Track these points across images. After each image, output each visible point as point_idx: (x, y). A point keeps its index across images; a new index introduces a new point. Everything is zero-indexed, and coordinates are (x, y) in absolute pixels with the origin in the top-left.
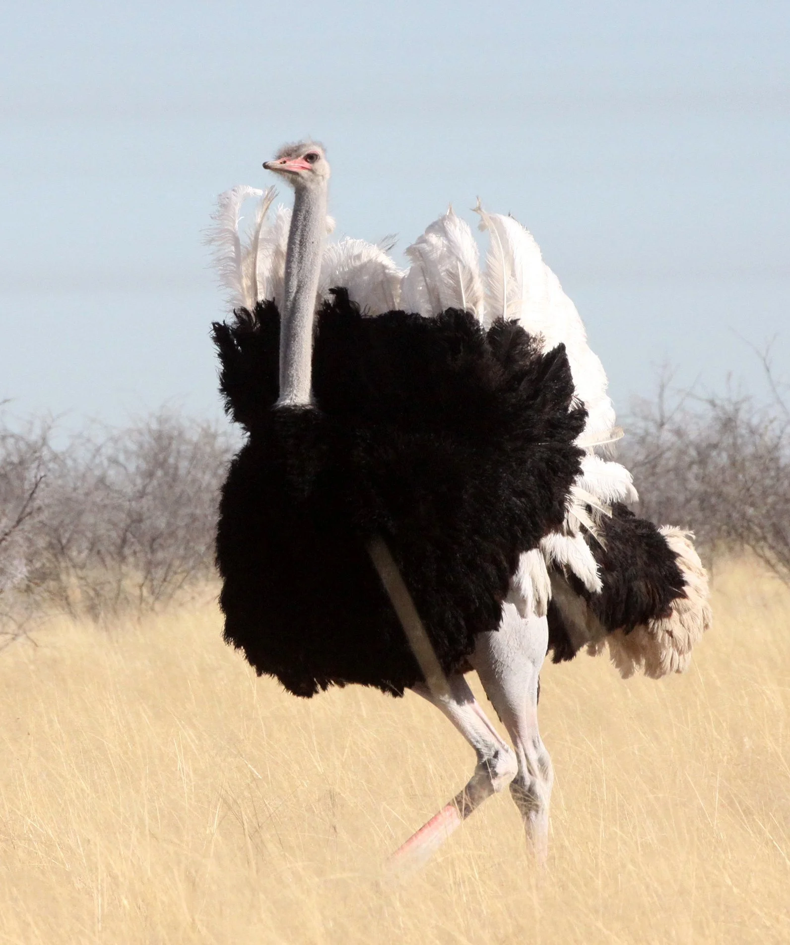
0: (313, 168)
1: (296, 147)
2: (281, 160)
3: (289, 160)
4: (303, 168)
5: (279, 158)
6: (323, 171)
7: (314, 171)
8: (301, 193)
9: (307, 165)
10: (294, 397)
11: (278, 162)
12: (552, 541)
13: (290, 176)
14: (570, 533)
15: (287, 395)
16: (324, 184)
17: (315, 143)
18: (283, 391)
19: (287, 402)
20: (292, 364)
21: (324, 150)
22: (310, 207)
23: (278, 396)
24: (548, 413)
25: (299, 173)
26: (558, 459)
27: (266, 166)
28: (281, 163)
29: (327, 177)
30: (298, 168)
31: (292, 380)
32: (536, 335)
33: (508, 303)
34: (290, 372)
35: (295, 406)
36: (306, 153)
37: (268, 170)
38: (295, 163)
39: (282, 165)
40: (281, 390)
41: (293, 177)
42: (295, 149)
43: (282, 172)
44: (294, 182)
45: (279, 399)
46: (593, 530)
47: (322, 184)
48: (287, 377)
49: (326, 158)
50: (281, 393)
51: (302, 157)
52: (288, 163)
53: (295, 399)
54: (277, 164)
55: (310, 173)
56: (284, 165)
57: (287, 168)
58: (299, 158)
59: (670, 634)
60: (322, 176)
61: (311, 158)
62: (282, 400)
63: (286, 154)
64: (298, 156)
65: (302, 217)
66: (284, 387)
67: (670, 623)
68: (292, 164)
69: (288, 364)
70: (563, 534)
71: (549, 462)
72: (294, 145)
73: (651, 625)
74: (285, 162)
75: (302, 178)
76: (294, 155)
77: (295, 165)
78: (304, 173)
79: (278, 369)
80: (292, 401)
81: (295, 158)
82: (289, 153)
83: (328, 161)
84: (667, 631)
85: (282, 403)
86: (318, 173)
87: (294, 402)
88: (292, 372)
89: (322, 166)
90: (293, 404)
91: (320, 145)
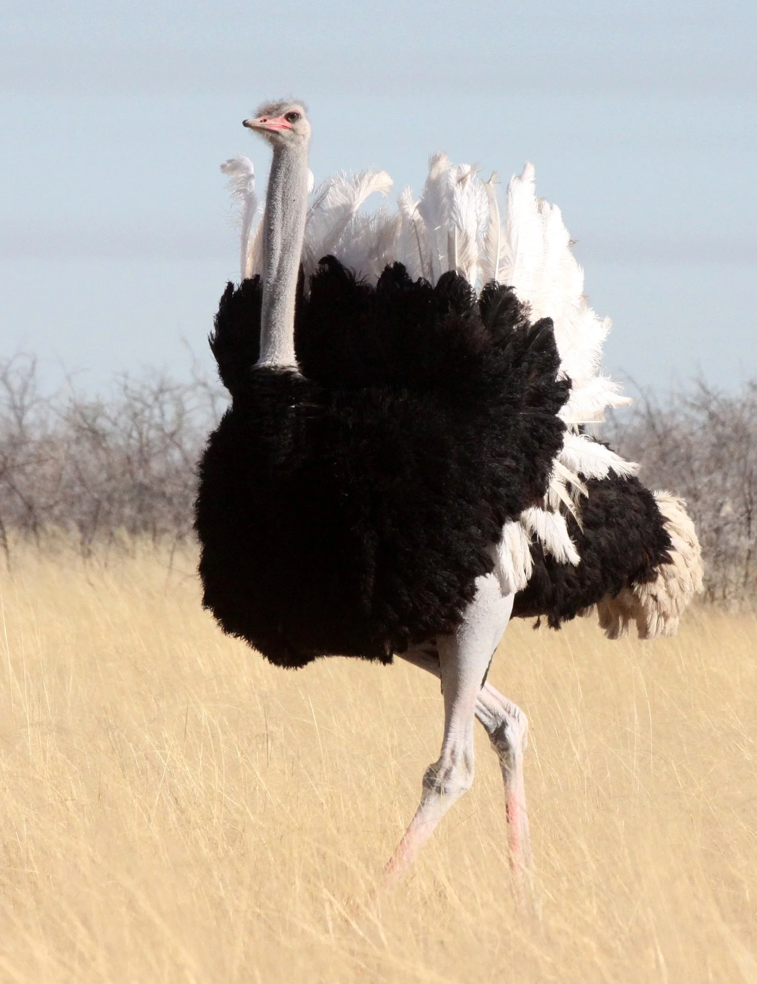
0: (294, 128)
1: (277, 105)
2: (262, 118)
3: (270, 118)
4: (285, 127)
5: (259, 116)
6: (304, 130)
7: (296, 130)
8: (279, 151)
9: (287, 124)
10: (275, 359)
11: (259, 120)
12: (533, 515)
13: (270, 134)
14: (550, 509)
15: (268, 356)
16: (305, 143)
17: (297, 102)
18: (264, 351)
19: (268, 363)
20: (275, 323)
21: (306, 110)
22: (290, 165)
23: (258, 357)
24: (533, 382)
25: (280, 132)
26: (543, 429)
27: (246, 124)
28: (261, 121)
29: (308, 136)
30: (279, 127)
31: (274, 341)
32: (524, 302)
33: (501, 269)
34: (273, 333)
35: (276, 367)
36: (288, 112)
37: (248, 128)
38: (276, 121)
39: (263, 123)
40: (261, 351)
41: (272, 136)
42: (276, 107)
43: (262, 131)
44: (272, 140)
45: (259, 360)
46: (572, 508)
47: (303, 143)
48: (268, 338)
49: (307, 118)
50: (261, 354)
51: (283, 115)
52: (269, 122)
53: (276, 361)
54: (257, 122)
55: (291, 132)
56: (264, 123)
57: (267, 127)
58: (280, 117)
59: (655, 598)
60: (303, 136)
61: (292, 117)
62: (261, 362)
63: (266, 113)
64: (279, 115)
65: (283, 175)
66: (264, 347)
67: (655, 587)
68: (273, 123)
69: (270, 325)
70: (543, 509)
71: (533, 430)
72: (275, 104)
73: (636, 589)
74: (265, 121)
75: (282, 136)
76: (274, 114)
77: (276, 123)
78: (285, 132)
79: (259, 328)
80: (273, 362)
81: (276, 117)
82: (270, 111)
83: (310, 122)
84: (652, 595)
85: (262, 364)
86: (299, 132)
87: (275, 363)
88: (275, 332)
89: (304, 125)
90: (273, 365)
91: (302, 104)
